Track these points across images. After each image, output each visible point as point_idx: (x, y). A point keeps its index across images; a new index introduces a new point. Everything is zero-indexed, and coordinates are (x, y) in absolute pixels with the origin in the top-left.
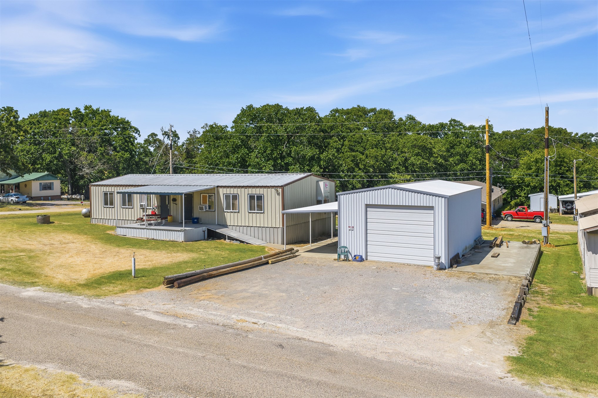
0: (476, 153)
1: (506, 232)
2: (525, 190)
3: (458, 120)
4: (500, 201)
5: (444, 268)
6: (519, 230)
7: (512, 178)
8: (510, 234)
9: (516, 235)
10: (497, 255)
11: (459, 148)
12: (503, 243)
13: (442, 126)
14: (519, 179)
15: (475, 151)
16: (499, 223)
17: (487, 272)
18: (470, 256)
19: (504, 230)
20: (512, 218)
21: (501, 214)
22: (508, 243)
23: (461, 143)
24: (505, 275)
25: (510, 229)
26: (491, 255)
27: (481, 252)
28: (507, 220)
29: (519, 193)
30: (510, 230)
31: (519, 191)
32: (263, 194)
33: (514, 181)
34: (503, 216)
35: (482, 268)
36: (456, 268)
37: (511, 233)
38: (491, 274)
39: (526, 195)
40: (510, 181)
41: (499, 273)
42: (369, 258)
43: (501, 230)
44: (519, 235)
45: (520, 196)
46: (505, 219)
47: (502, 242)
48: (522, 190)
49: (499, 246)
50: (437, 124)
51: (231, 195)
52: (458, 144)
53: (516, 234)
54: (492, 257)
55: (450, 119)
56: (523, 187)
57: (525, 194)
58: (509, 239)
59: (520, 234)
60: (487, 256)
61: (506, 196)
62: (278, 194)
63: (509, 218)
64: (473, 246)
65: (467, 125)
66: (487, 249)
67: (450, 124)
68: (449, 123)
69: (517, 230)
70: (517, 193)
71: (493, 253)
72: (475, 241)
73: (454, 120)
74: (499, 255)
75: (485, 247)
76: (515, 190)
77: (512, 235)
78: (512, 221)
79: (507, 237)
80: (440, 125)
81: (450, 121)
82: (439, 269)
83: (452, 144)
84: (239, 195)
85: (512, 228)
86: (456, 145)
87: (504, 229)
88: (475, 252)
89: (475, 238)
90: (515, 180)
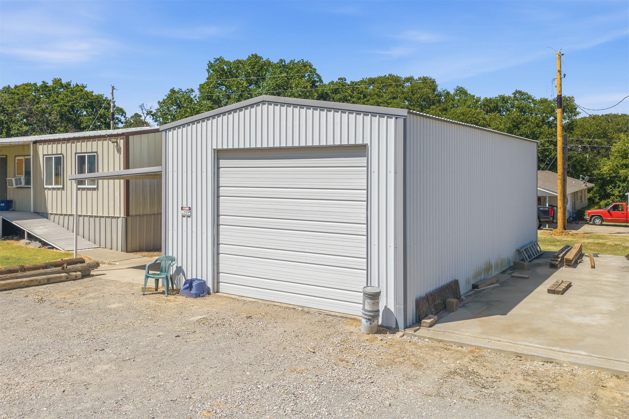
0: (550, 134)
1: (591, 241)
2: (619, 187)
3: (525, 92)
4: (583, 199)
5: (394, 326)
6: (614, 237)
7: (602, 170)
8: (599, 243)
9: (610, 245)
10: (563, 286)
11: (525, 127)
12: (584, 258)
13: (503, 100)
14: (611, 172)
15: (548, 132)
16: (581, 228)
17: (520, 350)
18: (494, 288)
19: (588, 237)
20: (603, 220)
21: (584, 215)
22: (595, 258)
23: (528, 121)
24: (580, 365)
25: (599, 235)
26: (548, 287)
27: (525, 278)
28: (594, 224)
29: (612, 191)
30: (599, 237)
31: (611, 188)
32: (96, 152)
33: (604, 174)
34: (587, 217)
35: (509, 330)
36: (430, 326)
37: (601, 241)
38: (533, 358)
39: (621, 194)
40: (599, 174)
41: (559, 357)
42: (223, 287)
43: (584, 237)
44: (616, 245)
45: (613, 195)
46: (591, 223)
47: (580, 255)
48: (615, 187)
49: (574, 263)
50: (496, 97)
51: (53, 156)
52: (524, 122)
53: (609, 243)
54: (550, 291)
55: (514, 91)
56: (616, 183)
57: (619, 192)
58: (597, 250)
59: (617, 243)
60: (536, 290)
61: (593, 195)
62: (119, 151)
63: (598, 221)
64: (512, 264)
65: (538, 98)
66: (542, 270)
67: (515, 96)
68: (513, 95)
69: (610, 237)
70: (609, 191)
71: (555, 281)
72: (519, 251)
73: (520, 92)
74: (569, 286)
75: (540, 265)
76: (606, 186)
77: (603, 245)
78: (601, 225)
79: (593, 248)
80: (500, 99)
81: (515, 94)
82: (375, 330)
83: (516, 122)
84: (63, 156)
85: (602, 234)
86: (521, 123)
87: (588, 235)
88: (512, 276)
89: (518, 246)
90: (605, 172)
